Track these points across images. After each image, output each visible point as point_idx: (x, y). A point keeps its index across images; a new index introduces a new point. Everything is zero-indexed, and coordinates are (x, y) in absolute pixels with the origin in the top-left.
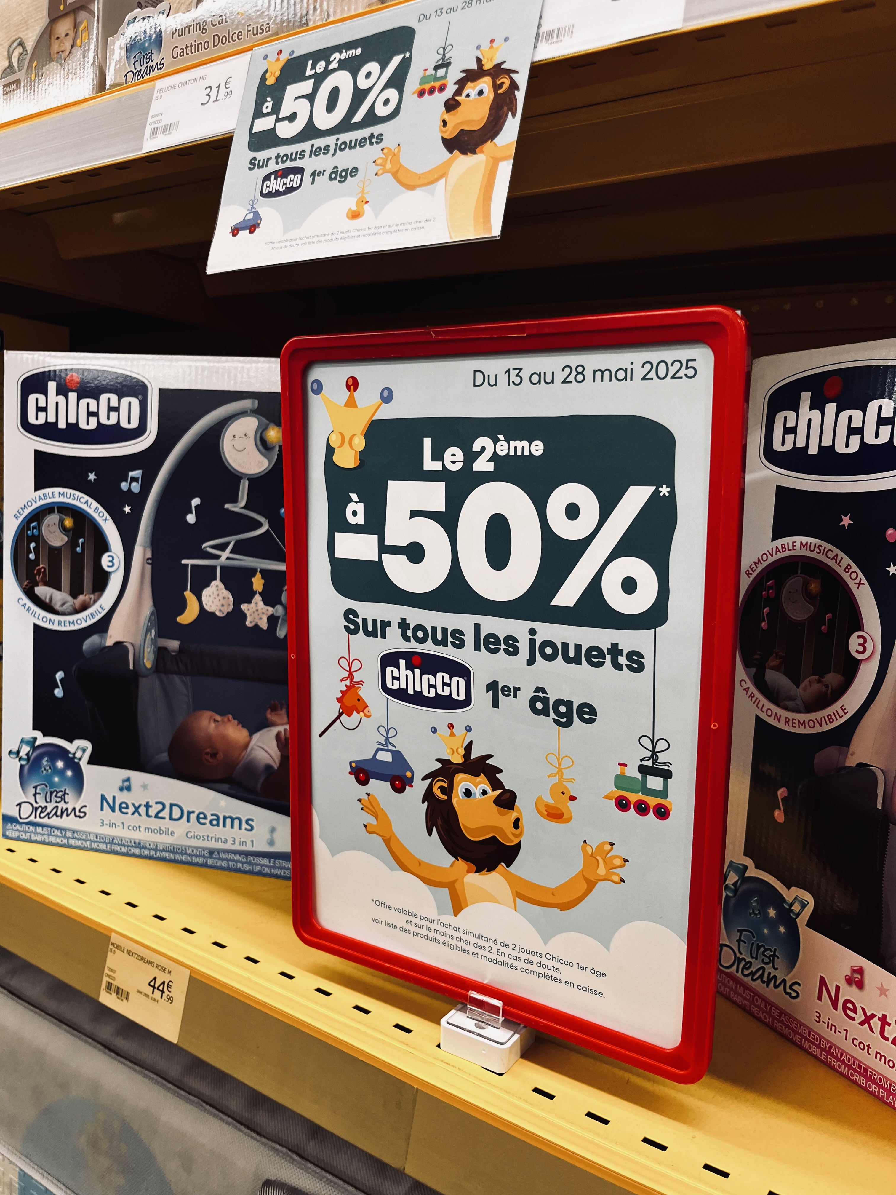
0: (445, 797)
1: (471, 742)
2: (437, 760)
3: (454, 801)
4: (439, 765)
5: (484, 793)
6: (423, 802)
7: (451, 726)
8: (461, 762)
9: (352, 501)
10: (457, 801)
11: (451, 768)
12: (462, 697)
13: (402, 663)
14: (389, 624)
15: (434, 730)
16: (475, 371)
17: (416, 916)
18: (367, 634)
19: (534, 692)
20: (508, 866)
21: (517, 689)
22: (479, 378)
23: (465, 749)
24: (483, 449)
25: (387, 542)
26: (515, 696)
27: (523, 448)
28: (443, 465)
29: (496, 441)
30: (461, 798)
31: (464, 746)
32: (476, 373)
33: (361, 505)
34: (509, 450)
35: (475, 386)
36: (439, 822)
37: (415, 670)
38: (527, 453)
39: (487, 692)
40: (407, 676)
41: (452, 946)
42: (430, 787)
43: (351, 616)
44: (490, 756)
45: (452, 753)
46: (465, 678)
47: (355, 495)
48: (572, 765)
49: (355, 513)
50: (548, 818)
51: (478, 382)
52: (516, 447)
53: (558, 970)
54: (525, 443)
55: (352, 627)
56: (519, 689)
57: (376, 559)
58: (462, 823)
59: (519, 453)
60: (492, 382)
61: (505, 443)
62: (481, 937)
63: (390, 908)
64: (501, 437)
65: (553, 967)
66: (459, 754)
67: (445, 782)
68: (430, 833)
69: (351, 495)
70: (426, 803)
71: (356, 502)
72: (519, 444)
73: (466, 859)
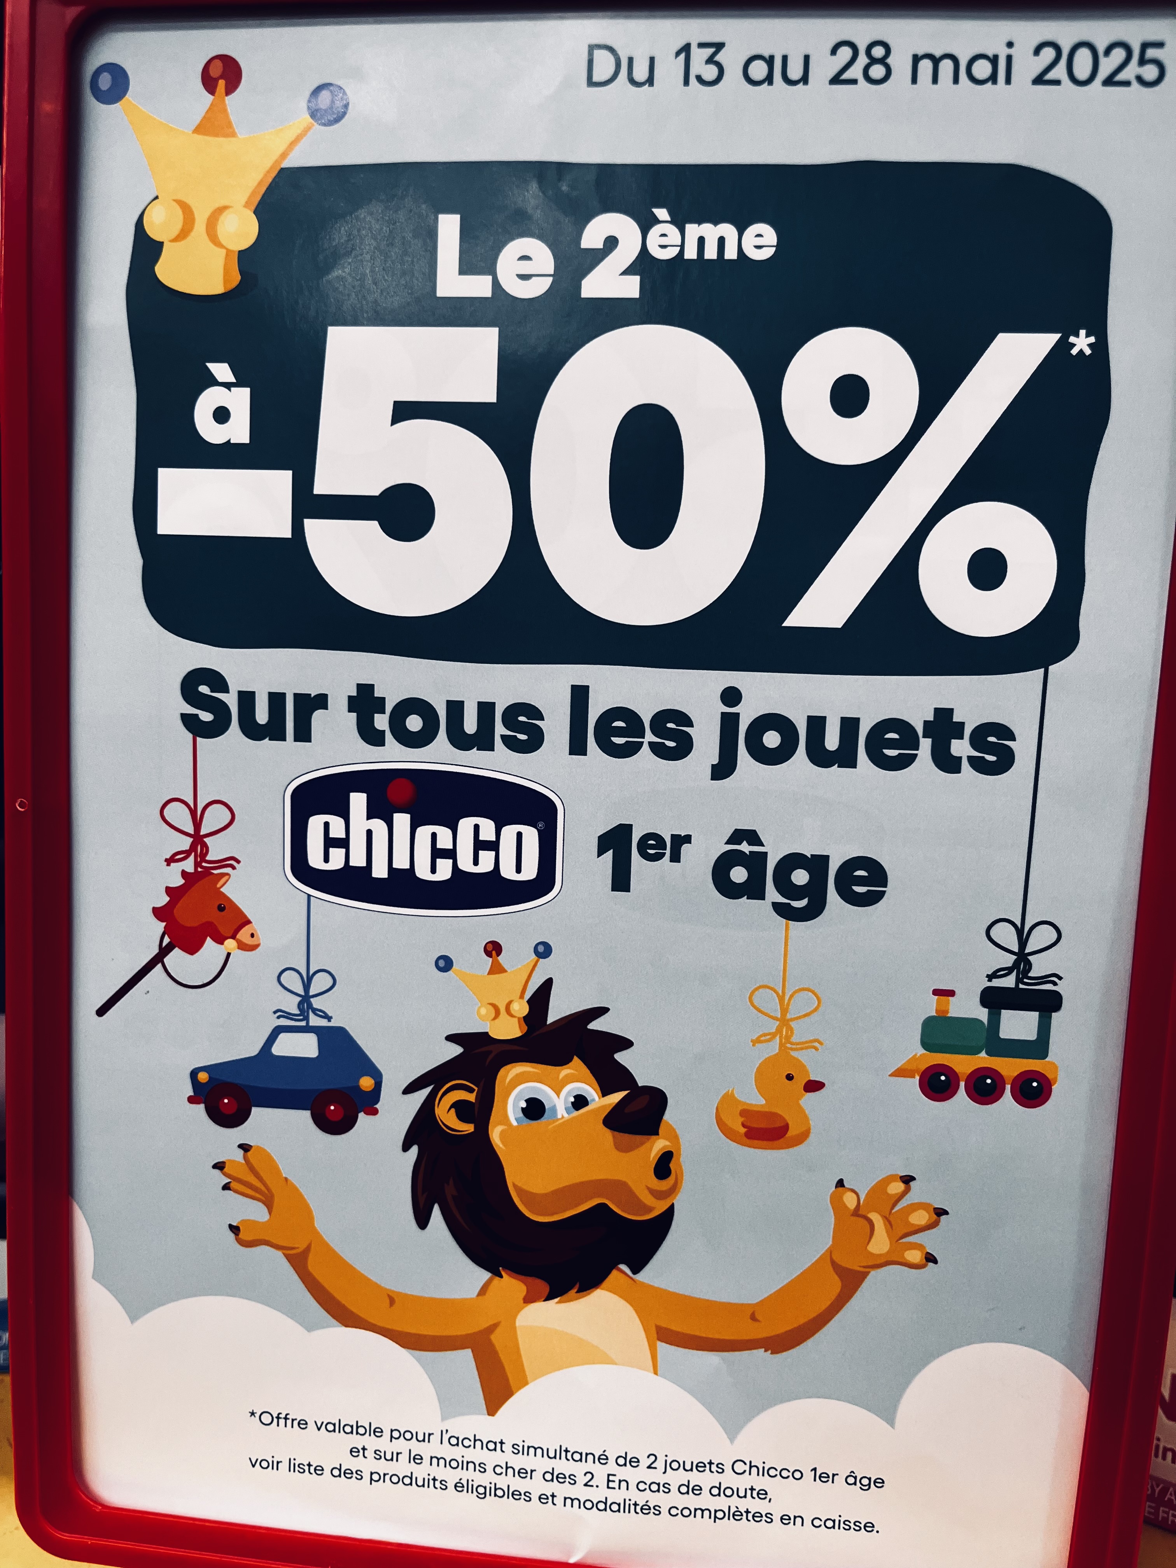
0: (469, 1128)
1: (548, 983)
2: (452, 1038)
3: (496, 1134)
4: (456, 1050)
5: (580, 1102)
6: (406, 1147)
7: (493, 949)
8: (518, 1034)
9: (214, 382)
10: (502, 1133)
11: (490, 1052)
12: (530, 872)
13: (358, 801)
14: (321, 701)
15: (445, 964)
16: (592, 48)
17: (378, 1432)
18: (252, 731)
19: (727, 843)
20: (636, 1271)
21: (680, 841)
22: (604, 66)
23: (528, 1002)
24: (611, 243)
25: (320, 487)
26: (676, 858)
27: (721, 241)
28: (496, 284)
29: (646, 223)
30: (515, 1123)
31: (528, 995)
32: (597, 53)
33: (245, 393)
34: (682, 246)
35: (591, 83)
36: (450, 1190)
37: (396, 816)
38: (731, 253)
39: (600, 853)
40: (369, 833)
41: (481, 1490)
42: (427, 1108)
43: (204, 689)
44: (601, 1011)
45: (493, 1015)
46: (541, 825)
47: (225, 366)
48: (816, 1010)
49: (222, 415)
50: (748, 1141)
51: (603, 71)
52: (701, 241)
53: (762, 1494)
54: (728, 230)
55: (206, 717)
56: (687, 839)
57: (286, 533)
58: (514, 1185)
59: (711, 253)
60: (641, 74)
61: (673, 232)
62: (564, 1452)
63: (303, 1424)
64: (662, 213)
65: (752, 1489)
66: (512, 1016)
67: (471, 1091)
68: (422, 1221)
69: (211, 366)
70: (414, 1150)
71: (228, 386)
72: (711, 232)
73: (520, 1270)
